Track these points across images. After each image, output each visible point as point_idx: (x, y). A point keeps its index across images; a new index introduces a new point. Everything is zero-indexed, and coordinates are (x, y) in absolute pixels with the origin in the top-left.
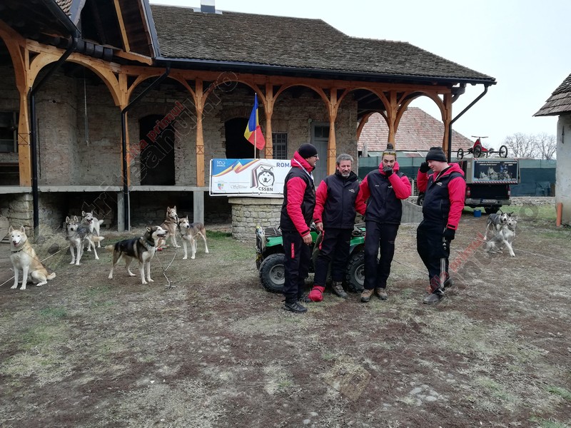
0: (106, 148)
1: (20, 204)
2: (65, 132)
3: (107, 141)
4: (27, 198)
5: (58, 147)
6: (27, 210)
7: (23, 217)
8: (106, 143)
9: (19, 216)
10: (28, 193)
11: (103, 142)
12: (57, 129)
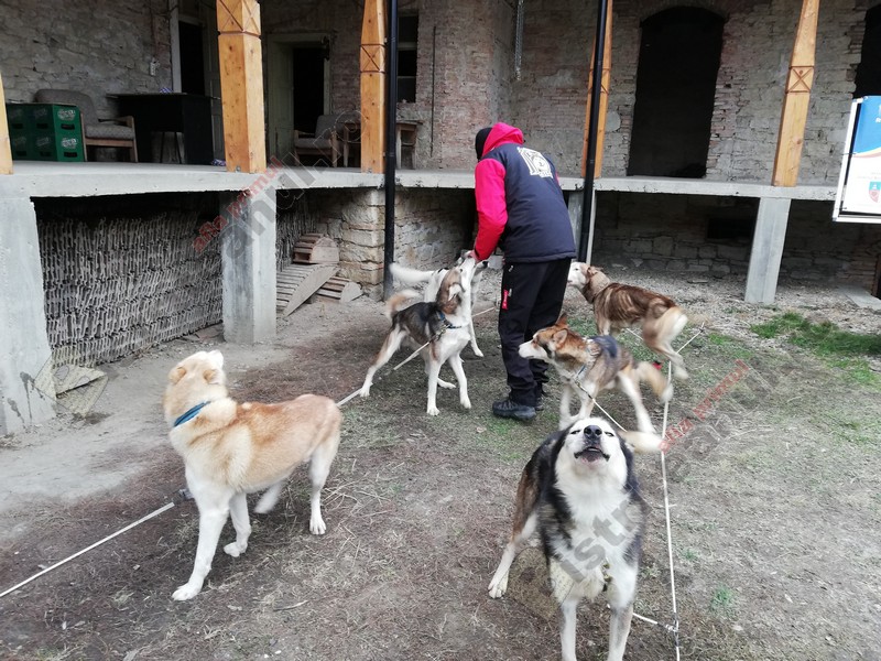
0: (564, 91)
1: (361, 212)
2: (483, 55)
3: (568, 74)
4: (376, 199)
5: (467, 88)
6: (373, 227)
7: (365, 242)
8: (564, 79)
9: (357, 237)
10: (375, 188)
11: (560, 78)
12: (469, 49)
